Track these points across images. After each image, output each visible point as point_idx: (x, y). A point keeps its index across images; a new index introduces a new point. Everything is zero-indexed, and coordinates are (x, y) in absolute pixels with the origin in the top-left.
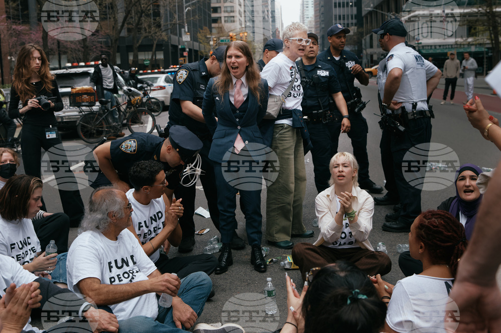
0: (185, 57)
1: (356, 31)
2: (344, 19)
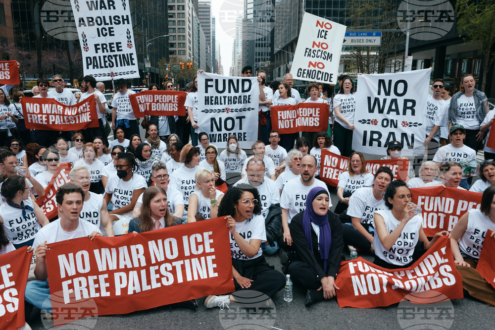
0: (147, 79)
1: (270, 64)
2: (262, 55)
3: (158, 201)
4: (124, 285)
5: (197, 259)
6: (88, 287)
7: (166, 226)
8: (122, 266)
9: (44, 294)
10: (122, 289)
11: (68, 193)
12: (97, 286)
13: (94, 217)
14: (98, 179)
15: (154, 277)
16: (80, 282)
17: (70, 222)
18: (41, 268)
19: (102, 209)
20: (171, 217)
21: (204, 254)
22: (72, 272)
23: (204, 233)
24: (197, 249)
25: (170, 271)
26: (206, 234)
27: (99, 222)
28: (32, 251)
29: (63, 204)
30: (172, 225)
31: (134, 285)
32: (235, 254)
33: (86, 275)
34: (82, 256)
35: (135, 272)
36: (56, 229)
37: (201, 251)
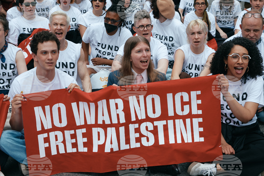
3: (140, 51)
4: (101, 142)
5: (181, 120)
6: (64, 142)
7: (149, 81)
8: (100, 122)
9: (19, 145)
10: (99, 146)
11: (42, 42)
12: (74, 141)
13: (71, 68)
14: (74, 27)
15: (133, 136)
16: (56, 136)
17: (46, 73)
18: (17, 118)
19: (79, 60)
20: (155, 72)
21: (190, 116)
22: (48, 126)
23: (191, 92)
24: (183, 110)
25: (150, 131)
26: (194, 94)
27: (76, 74)
28: (8, 100)
29: (38, 54)
30: (155, 81)
31: (111, 143)
32: (225, 118)
33: (62, 130)
34: (59, 109)
35: (114, 129)
36: (32, 79)
37: (186, 112)
